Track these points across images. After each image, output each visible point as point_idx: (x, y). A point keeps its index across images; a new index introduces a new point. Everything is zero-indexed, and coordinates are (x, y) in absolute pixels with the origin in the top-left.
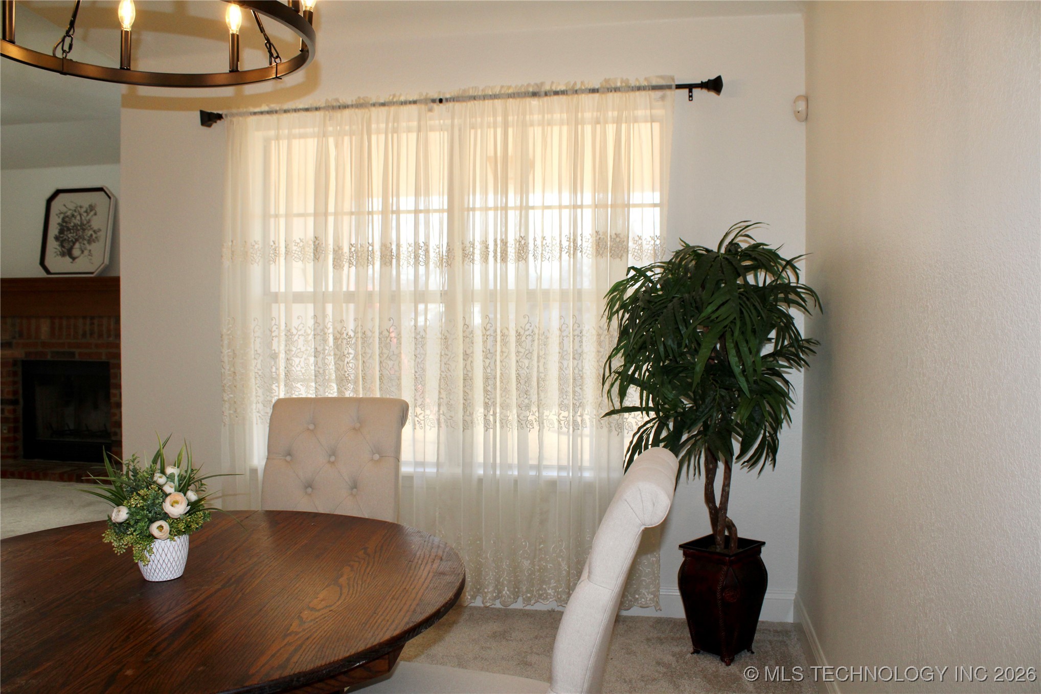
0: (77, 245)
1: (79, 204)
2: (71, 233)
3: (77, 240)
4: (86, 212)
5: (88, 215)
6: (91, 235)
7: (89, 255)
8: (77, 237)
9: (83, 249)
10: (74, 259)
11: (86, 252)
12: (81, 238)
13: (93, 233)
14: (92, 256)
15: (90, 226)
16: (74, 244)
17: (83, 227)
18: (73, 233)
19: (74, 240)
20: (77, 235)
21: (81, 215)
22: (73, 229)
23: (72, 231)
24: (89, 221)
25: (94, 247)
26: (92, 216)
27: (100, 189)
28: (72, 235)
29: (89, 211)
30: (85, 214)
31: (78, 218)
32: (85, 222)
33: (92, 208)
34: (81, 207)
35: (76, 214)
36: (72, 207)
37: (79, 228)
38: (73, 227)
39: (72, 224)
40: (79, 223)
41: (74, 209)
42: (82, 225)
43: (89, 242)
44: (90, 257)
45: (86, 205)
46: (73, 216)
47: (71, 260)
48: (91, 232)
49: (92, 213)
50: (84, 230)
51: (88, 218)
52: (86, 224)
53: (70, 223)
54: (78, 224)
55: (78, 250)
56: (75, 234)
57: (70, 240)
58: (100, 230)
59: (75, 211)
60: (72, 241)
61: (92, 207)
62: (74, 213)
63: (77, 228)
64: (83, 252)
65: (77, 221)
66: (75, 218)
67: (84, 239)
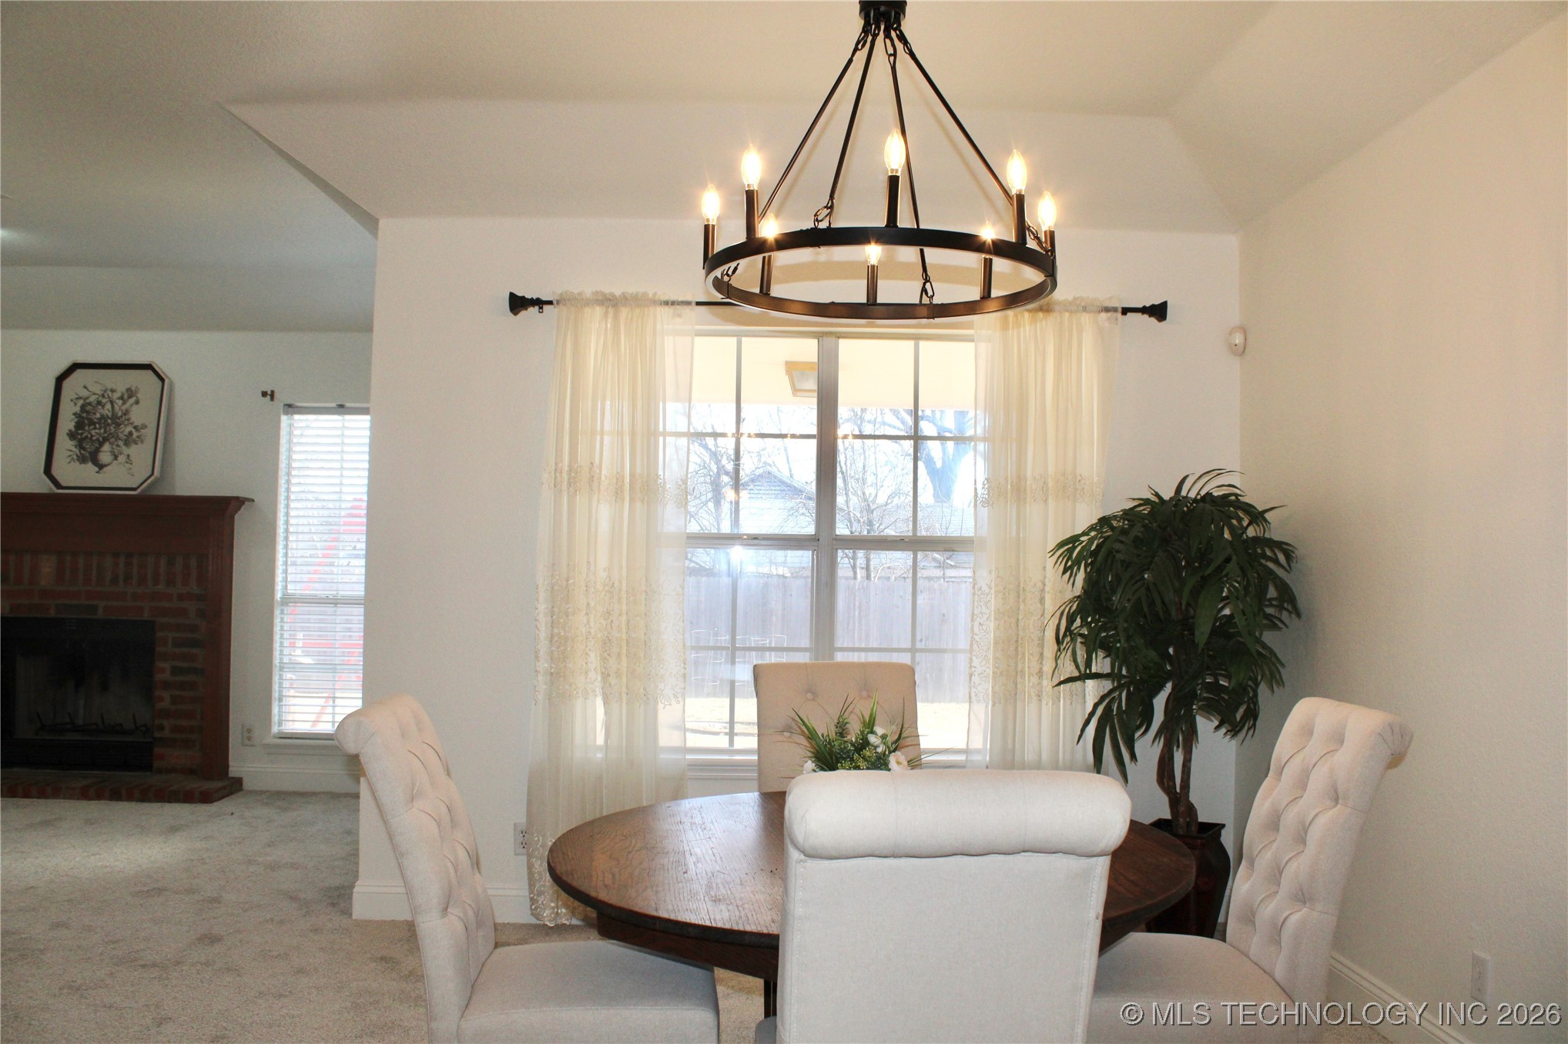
0: (106, 447)
1: (109, 386)
2: (95, 428)
3: (105, 440)
4: (122, 398)
5: (124, 404)
6: (131, 433)
7: (127, 462)
8: (106, 435)
9: (116, 453)
10: (101, 467)
11: (122, 459)
12: (113, 437)
13: (133, 430)
14: (131, 464)
15: (128, 420)
16: (101, 444)
17: (117, 420)
18: (100, 429)
19: (101, 439)
20: (105, 432)
21: (112, 403)
22: (99, 423)
23: (97, 426)
24: (126, 413)
25: (133, 450)
26: (132, 405)
27: (148, 367)
28: (97, 431)
29: (126, 397)
30: (120, 402)
31: (109, 406)
32: (120, 414)
33: (131, 393)
34: (113, 391)
35: (104, 401)
36: (98, 389)
37: (109, 421)
38: (100, 419)
39: (98, 416)
40: (110, 414)
41: (100, 393)
42: (114, 417)
43: (127, 443)
44: (128, 465)
45: (121, 389)
46: (99, 403)
47: (97, 469)
48: (130, 428)
49: (132, 400)
50: (118, 425)
51: (124, 408)
52: (121, 417)
53: (95, 414)
54: (107, 416)
55: (109, 453)
56: (102, 431)
57: (94, 438)
58: (144, 426)
59: (103, 396)
60: (98, 439)
61: (132, 391)
62: (101, 399)
63: (106, 421)
64: (116, 458)
65: (107, 410)
66: (103, 407)
67: (118, 438)
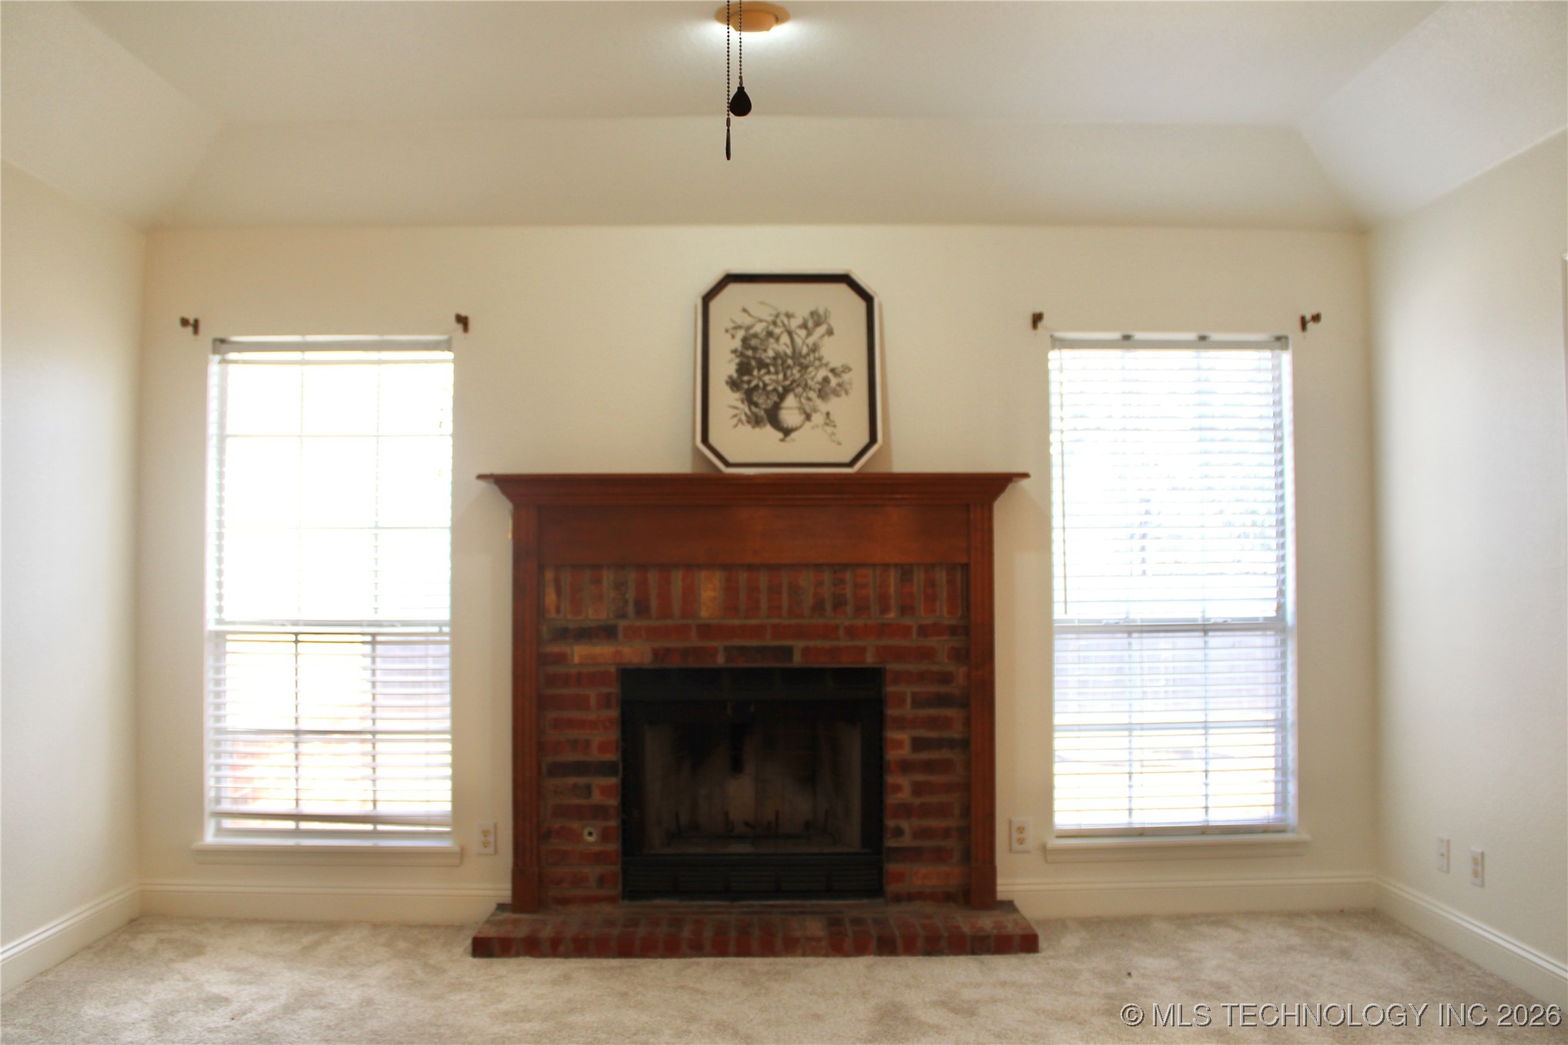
0: (790, 401)
1: (783, 310)
2: (769, 373)
3: (787, 390)
4: (804, 326)
5: (809, 334)
6: (826, 380)
7: (827, 424)
8: (787, 383)
9: (808, 410)
10: (787, 432)
11: (818, 418)
12: (798, 385)
13: (831, 376)
14: (835, 426)
15: (820, 359)
16: (782, 397)
17: (800, 360)
18: (777, 373)
19: (780, 389)
20: (785, 378)
21: (790, 333)
22: (775, 365)
23: (772, 369)
24: (815, 349)
25: (834, 405)
26: (822, 336)
27: (845, 279)
28: (774, 377)
29: (810, 324)
30: (803, 333)
31: (785, 338)
32: (805, 350)
33: (817, 319)
34: (789, 316)
35: (777, 331)
36: (766, 314)
37: (790, 362)
38: (775, 359)
39: (771, 353)
40: (789, 351)
41: (770, 319)
42: (796, 355)
43: (822, 394)
44: (829, 429)
45: (802, 313)
46: (770, 334)
47: (780, 435)
48: (822, 373)
49: (822, 329)
50: (804, 368)
51: (811, 341)
52: (808, 354)
53: (765, 351)
54: (786, 354)
55: (796, 412)
56: (781, 376)
57: (770, 388)
58: (847, 369)
59: (775, 323)
60: (775, 390)
61: (819, 316)
62: (771, 328)
63: (784, 362)
64: (808, 417)
65: (783, 345)
66: (777, 339)
67: (806, 387)
